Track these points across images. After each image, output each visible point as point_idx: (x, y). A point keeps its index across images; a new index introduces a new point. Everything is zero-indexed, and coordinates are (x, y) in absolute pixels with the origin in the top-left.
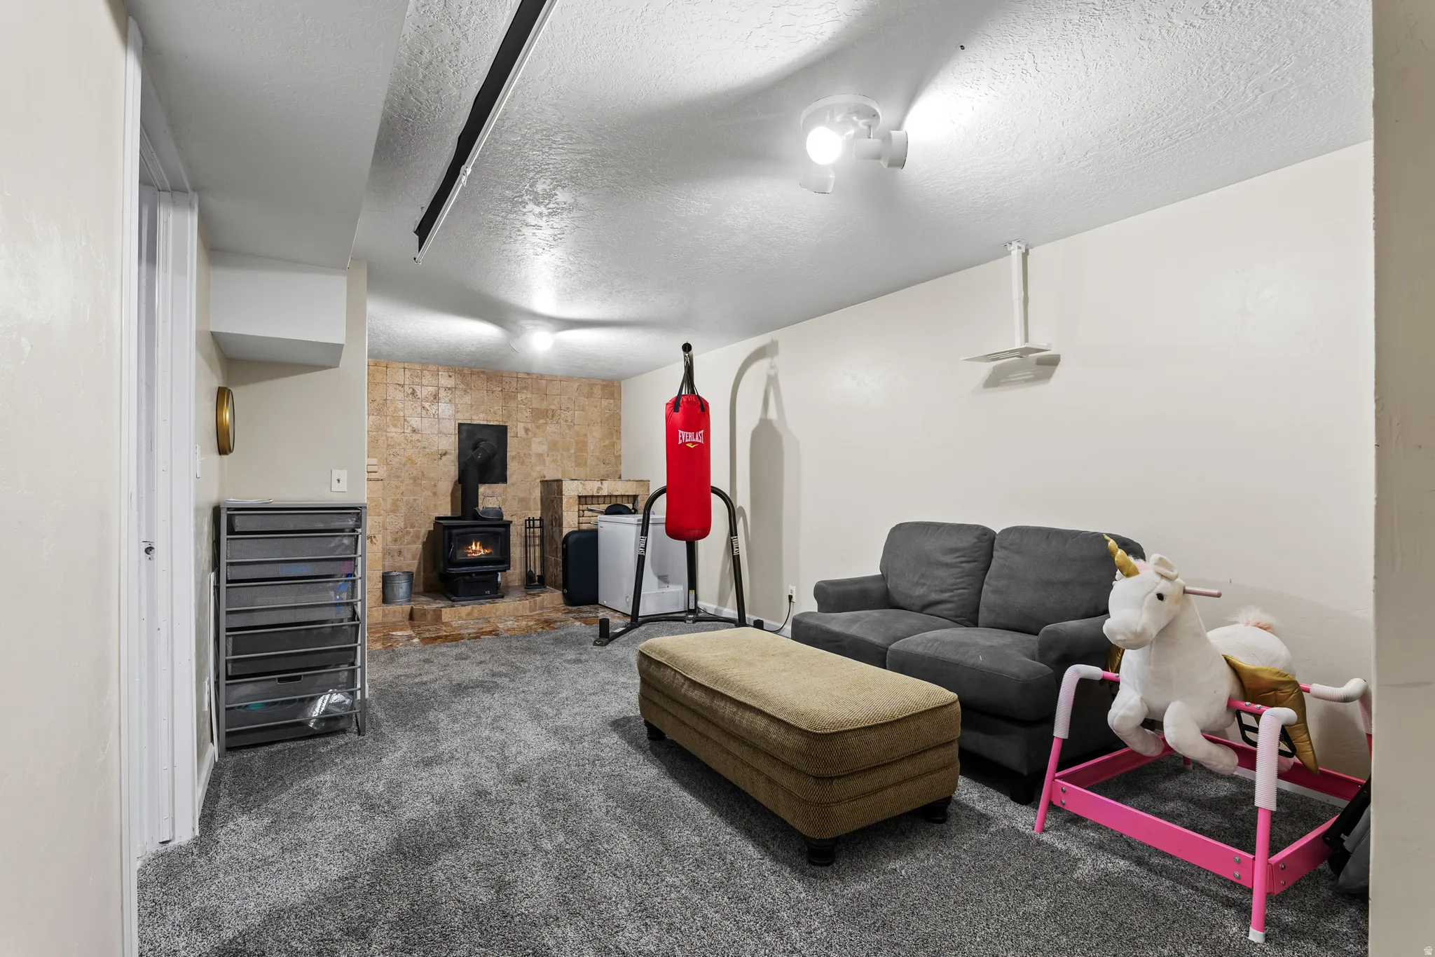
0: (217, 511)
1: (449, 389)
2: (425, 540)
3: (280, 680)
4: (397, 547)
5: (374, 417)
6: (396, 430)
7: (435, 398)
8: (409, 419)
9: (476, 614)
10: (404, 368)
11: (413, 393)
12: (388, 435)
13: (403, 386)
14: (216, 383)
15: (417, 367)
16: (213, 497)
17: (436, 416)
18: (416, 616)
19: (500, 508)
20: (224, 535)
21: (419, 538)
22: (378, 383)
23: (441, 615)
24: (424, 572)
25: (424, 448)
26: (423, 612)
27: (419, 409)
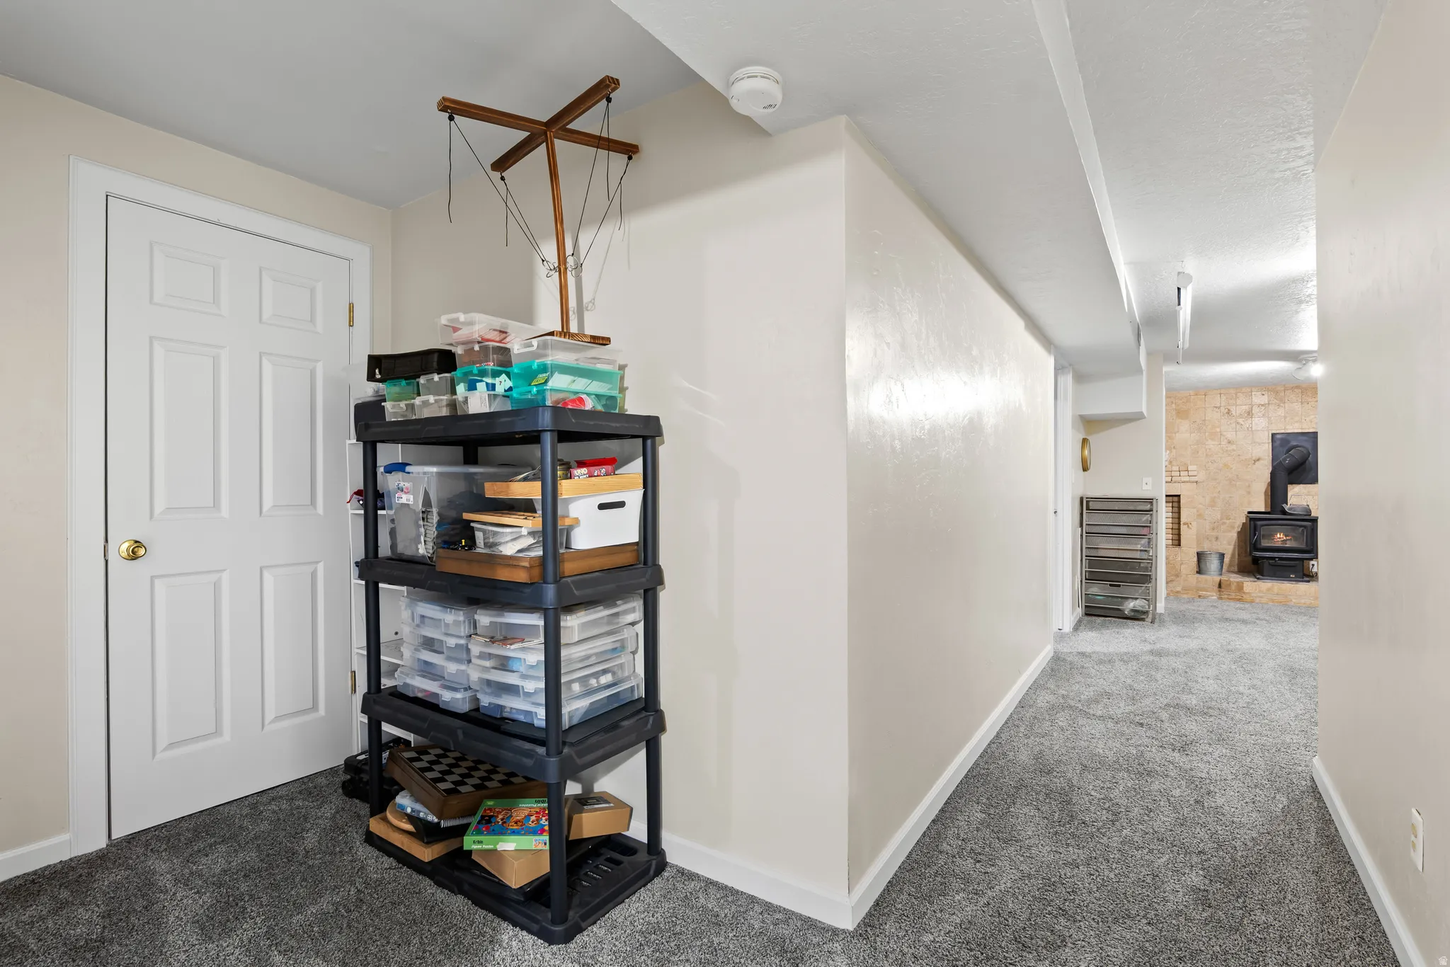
0: (1082, 499)
1: (1262, 405)
2: (1239, 530)
3: (1111, 585)
4: (1214, 534)
5: (1194, 434)
6: (1213, 443)
7: (1249, 414)
8: (1225, 433)
9: (1276, 590)
10: (1220, 394)
11: (1229, 412)
12: (1207, 447)
13: (1219, 408)
14: (1081, 437)
15: (1232, 391)
16: (1080, 493)
17: (1250, 429)
18: (1222, 586)
19: (1308, 505)
20: (1085, 511)
21: (1233, 528)
22: (1198, 408)
23: (1243, 587)
24: (1239, 555)
25: (1239, 455)
26: (1228, 583)
27: (1234, 425)
